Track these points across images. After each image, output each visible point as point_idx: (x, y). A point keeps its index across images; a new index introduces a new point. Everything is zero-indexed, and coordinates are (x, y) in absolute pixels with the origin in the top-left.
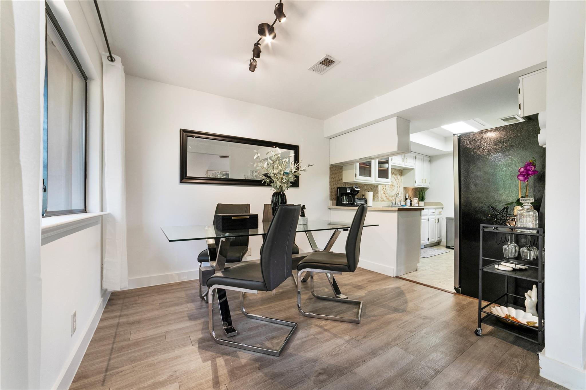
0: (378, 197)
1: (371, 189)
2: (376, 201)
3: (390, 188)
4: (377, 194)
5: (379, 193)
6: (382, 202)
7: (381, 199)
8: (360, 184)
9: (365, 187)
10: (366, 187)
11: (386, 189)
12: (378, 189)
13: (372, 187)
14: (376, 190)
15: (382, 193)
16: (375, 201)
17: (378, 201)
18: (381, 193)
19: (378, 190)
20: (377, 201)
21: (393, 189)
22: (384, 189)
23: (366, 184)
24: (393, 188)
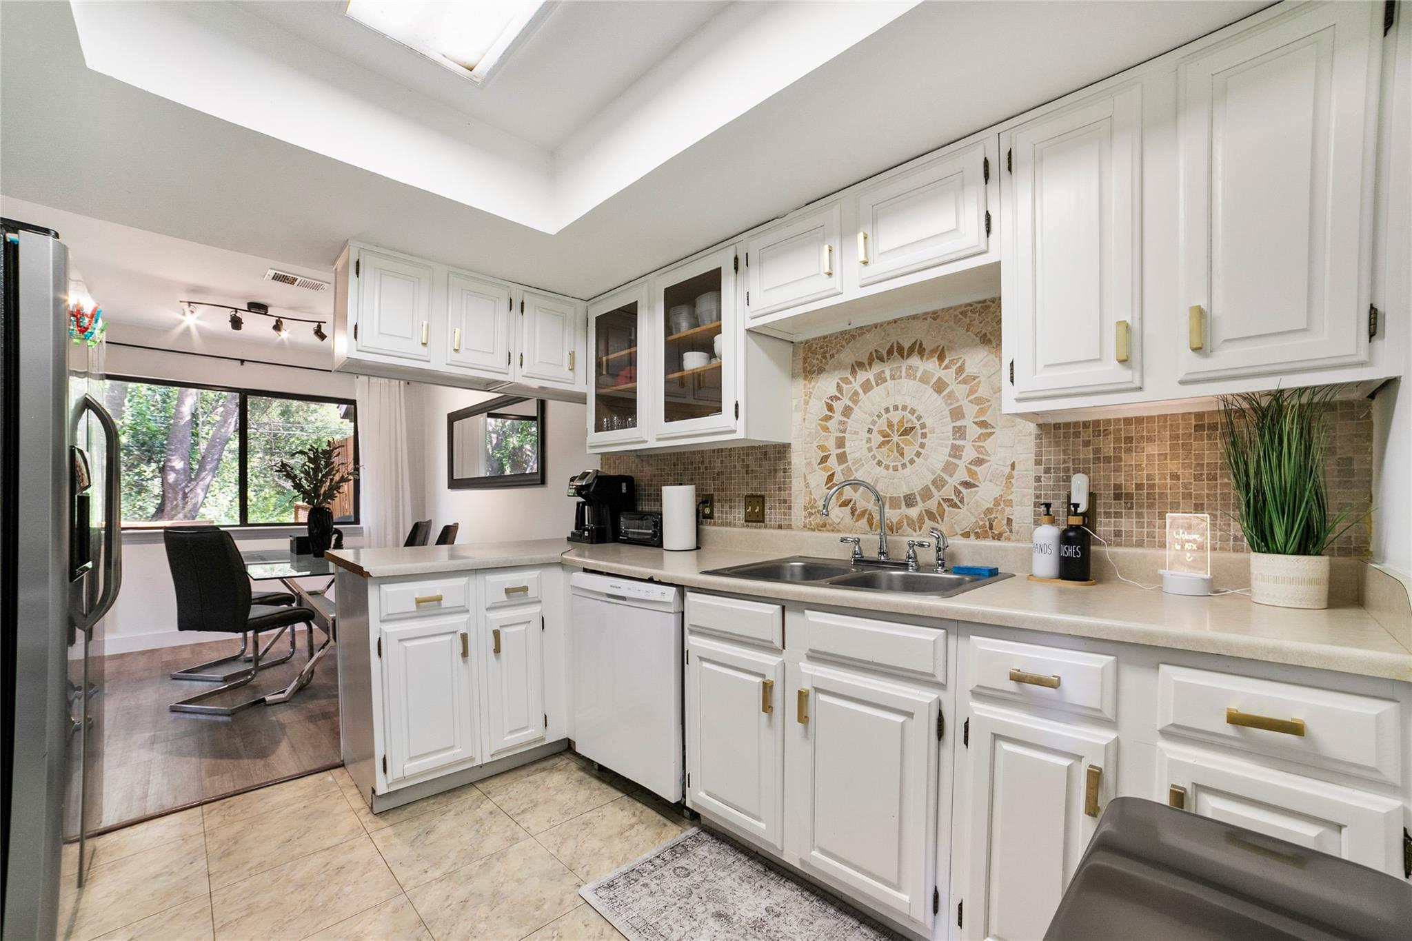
0: (790, 508)
1: (748, 466)
2: (771, 527)
3: (884, 450)
4: (780, 489)
5: (797, 485)
6: (817, 534)
7: (810, 514)
8: (694, 453)
9: (718, 464)
10: (722, 462)
11: (842, 458)
12: (790, 463)
13: (751, 462)
14: (776, 471)
15: (812, 484)
16: (766, 527)
17: (790, 527)
18: (807, 486)
19: (785, 471)
20: (780, 527)
21: (909, 452)
22: (833, 461)
23: (722, 450)
24: (909, 443)
